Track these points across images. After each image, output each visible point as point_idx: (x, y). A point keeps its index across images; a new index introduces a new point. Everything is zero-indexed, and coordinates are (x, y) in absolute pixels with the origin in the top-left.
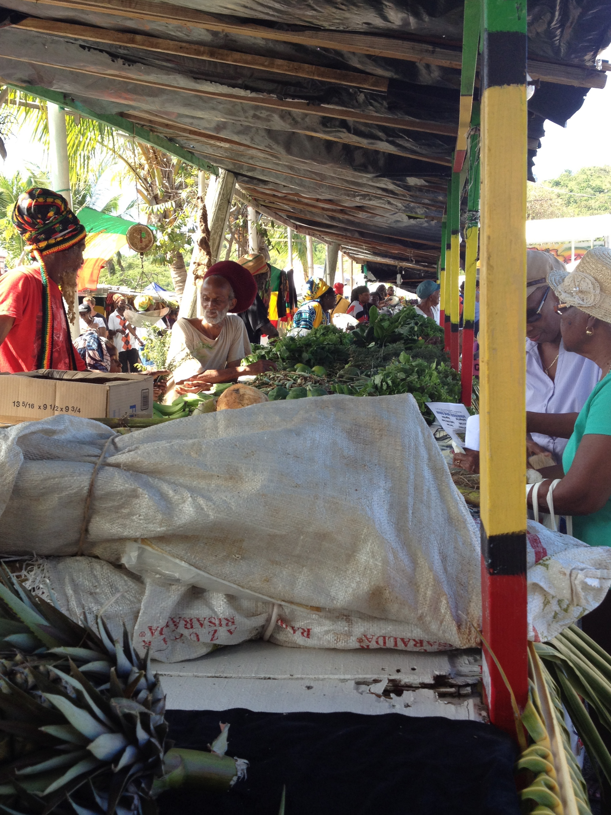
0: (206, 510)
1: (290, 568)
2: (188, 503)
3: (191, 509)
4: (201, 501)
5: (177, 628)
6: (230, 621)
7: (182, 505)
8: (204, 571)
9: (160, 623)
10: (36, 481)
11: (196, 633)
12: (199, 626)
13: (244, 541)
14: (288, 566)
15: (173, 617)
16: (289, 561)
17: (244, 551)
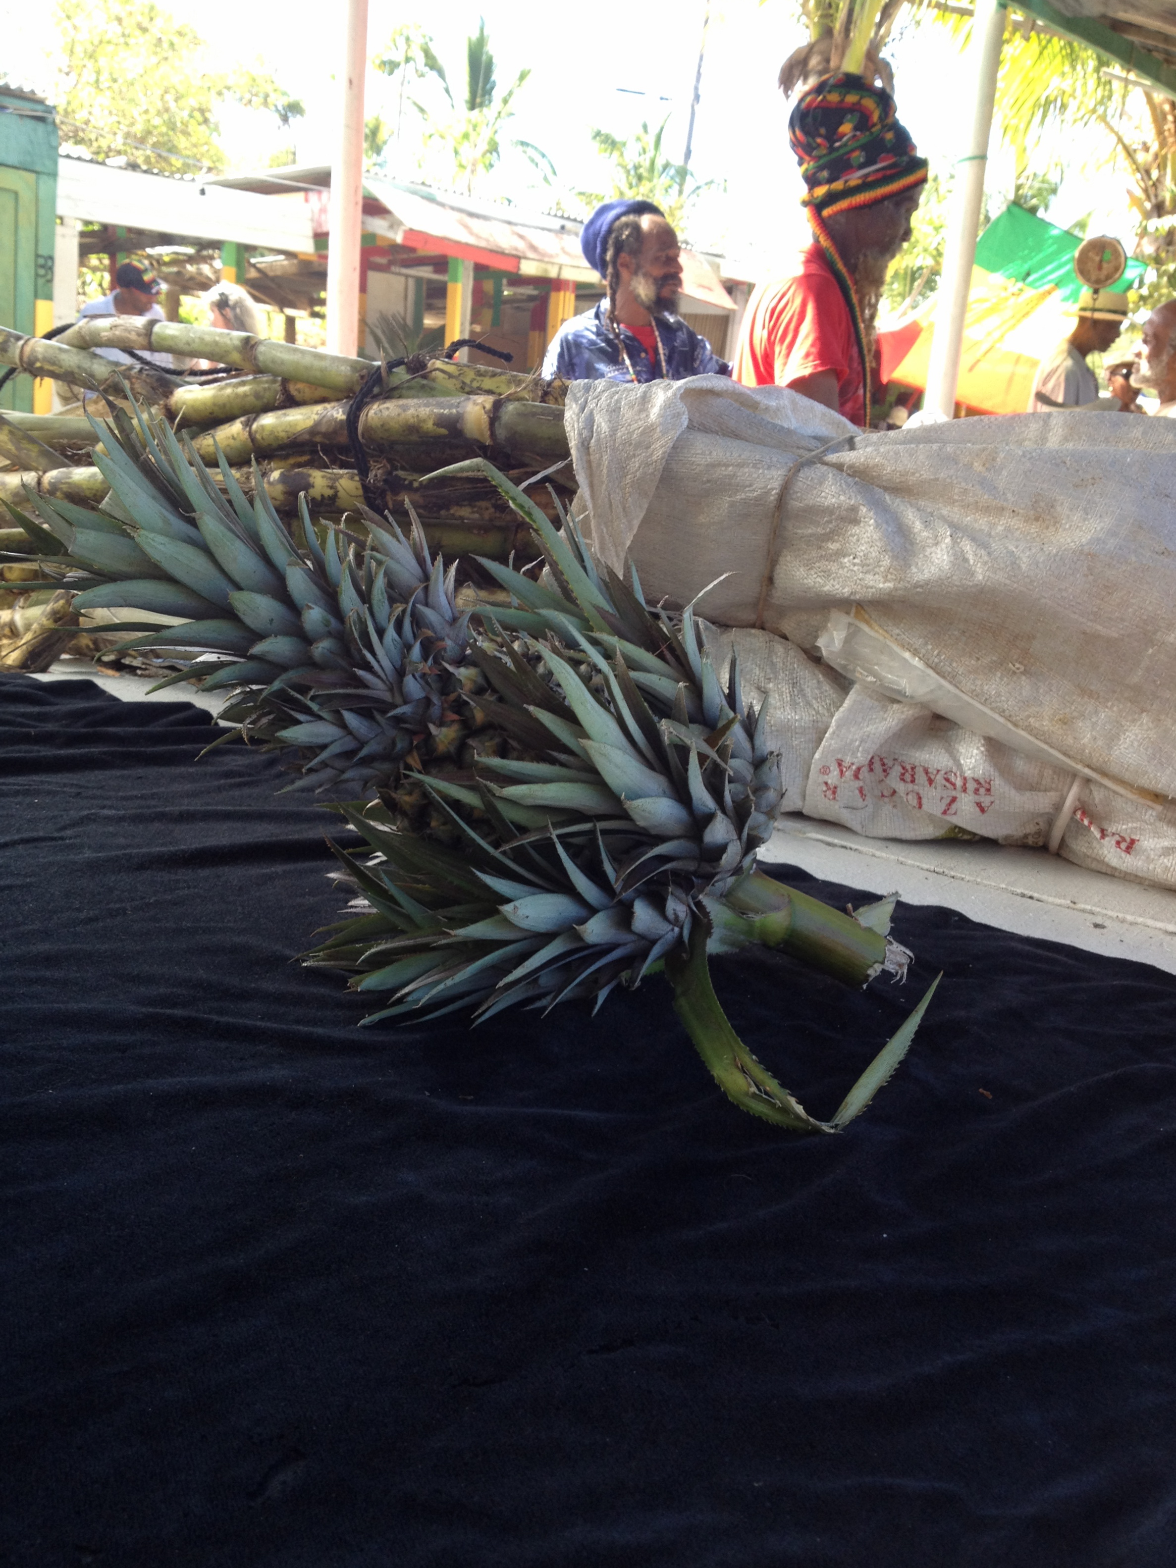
0: (972, 562)
1: (1115, 709)
2: (944, 546)
3: (945, 557)
4: (967, 547)
5: (886, 777)
6: (982, 786)
7: (933, 549)
8: (951, 683)
9: (857, 757)
10: (699, 465)
11: (918, 794)
12: (927, 783)
13: (1034, 637)
14: (1113, 705)
15: (883, 755)
16: (1116, 695)
17: (1032, 660)
